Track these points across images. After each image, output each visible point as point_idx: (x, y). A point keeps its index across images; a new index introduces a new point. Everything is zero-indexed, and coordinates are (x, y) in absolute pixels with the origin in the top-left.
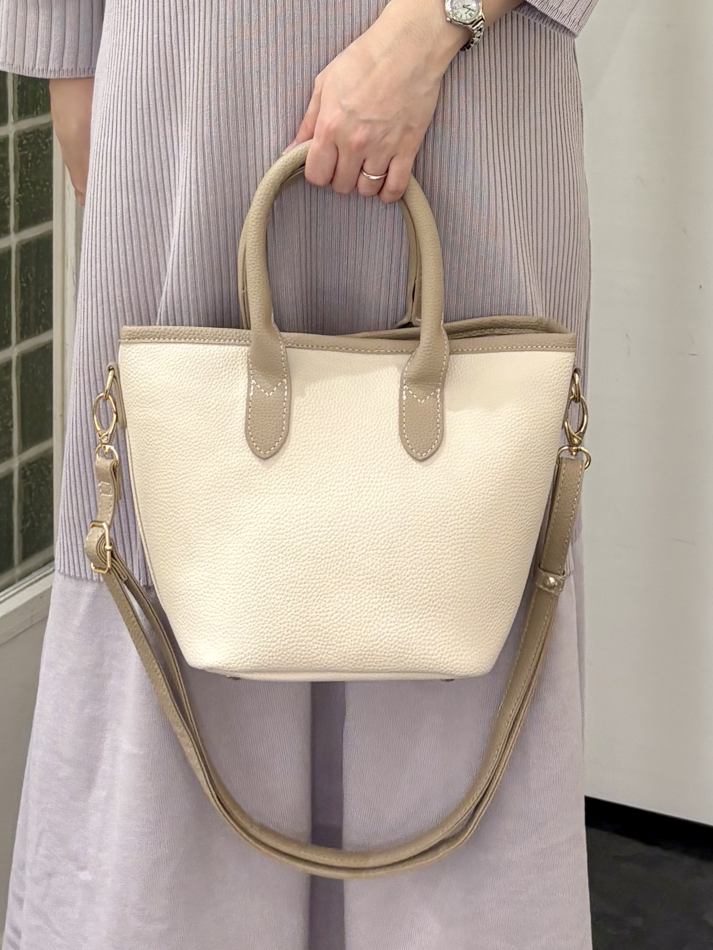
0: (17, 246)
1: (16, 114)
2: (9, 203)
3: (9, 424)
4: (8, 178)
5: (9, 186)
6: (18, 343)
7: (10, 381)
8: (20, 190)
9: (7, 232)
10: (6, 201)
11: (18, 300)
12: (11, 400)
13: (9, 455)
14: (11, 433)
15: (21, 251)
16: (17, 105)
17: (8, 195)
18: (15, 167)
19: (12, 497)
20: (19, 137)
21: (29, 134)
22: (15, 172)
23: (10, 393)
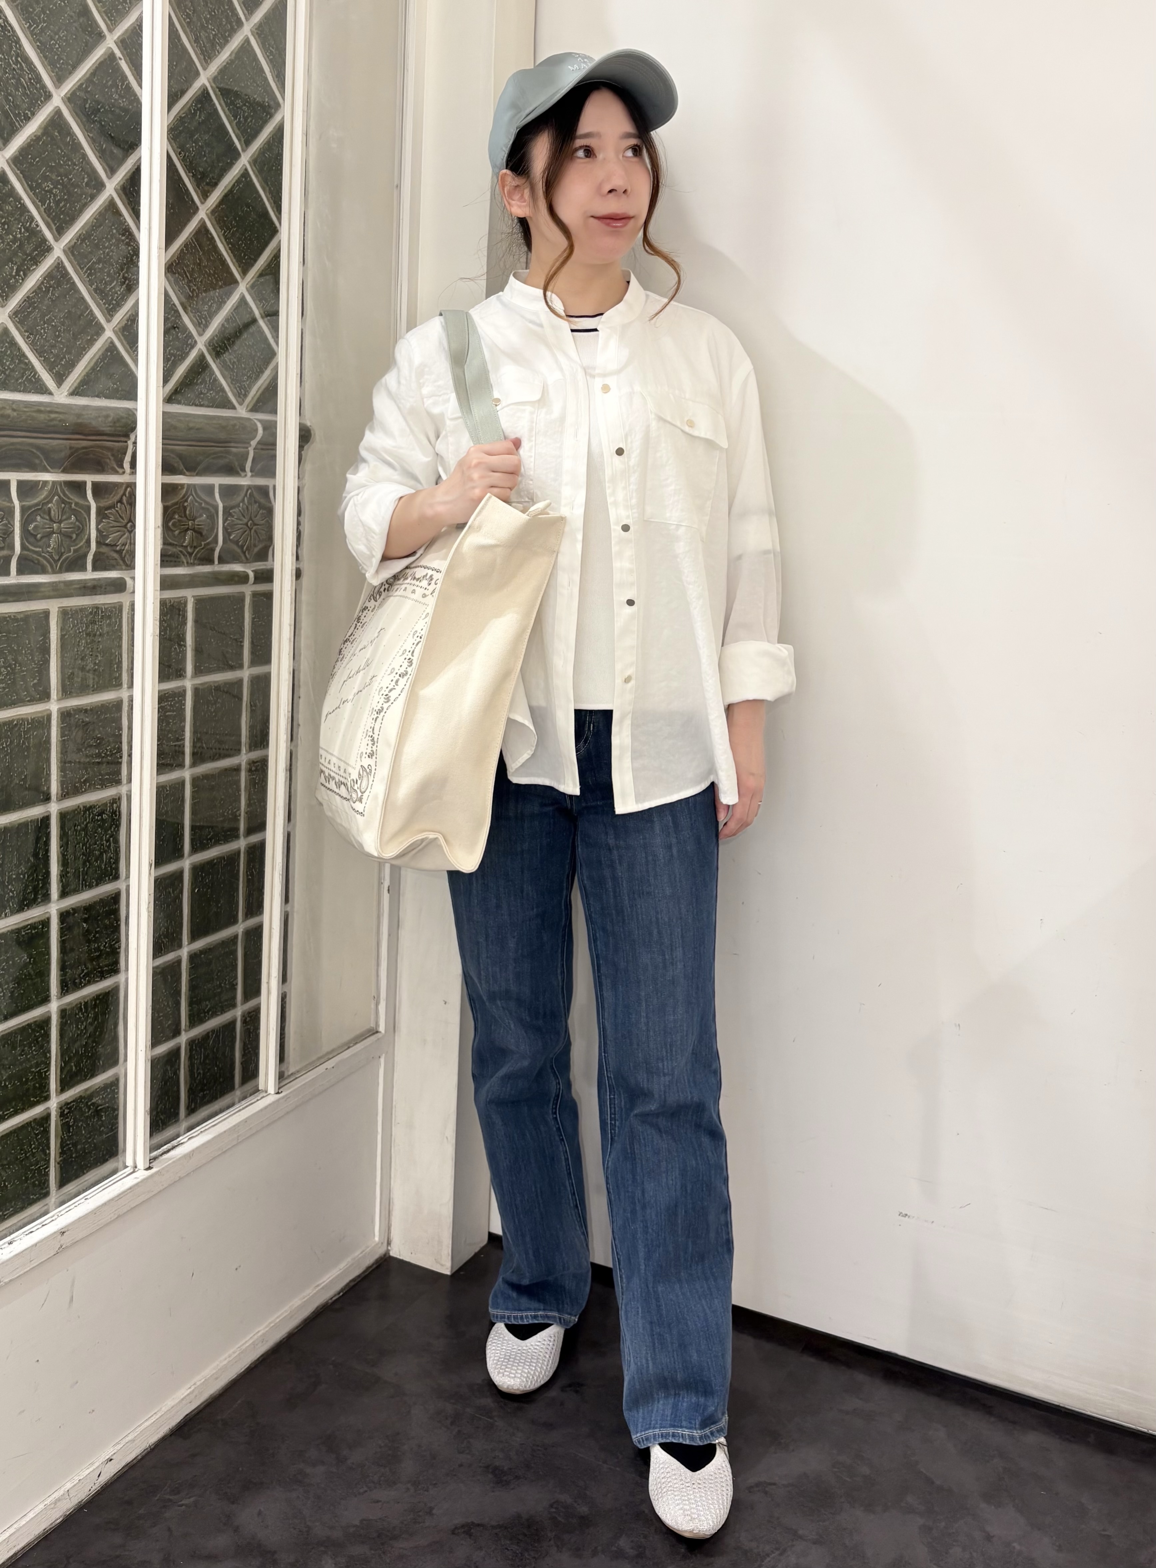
0: (245, 848)
1: (247, 746)
2: (240, 815)
3: (234, 983)
4: (240, 795)
5: (240, 802)
6: (244, 921)
7: (236, 950)
8: (249, 805)
9: (237, 837)
10: (238, 813)
11: (245, 889)
12: (236, 965)
13: (234, 1006)
14: (235, 989)
15: (248, 851)
16: (248, 740)
17: (239, 809)
18: (246, 787)
19: (235, 1037)
20: (249, 764)
21: (257, 762)
22: (245, 791)
23: (236, 959)
